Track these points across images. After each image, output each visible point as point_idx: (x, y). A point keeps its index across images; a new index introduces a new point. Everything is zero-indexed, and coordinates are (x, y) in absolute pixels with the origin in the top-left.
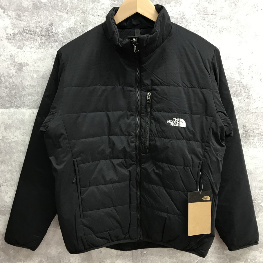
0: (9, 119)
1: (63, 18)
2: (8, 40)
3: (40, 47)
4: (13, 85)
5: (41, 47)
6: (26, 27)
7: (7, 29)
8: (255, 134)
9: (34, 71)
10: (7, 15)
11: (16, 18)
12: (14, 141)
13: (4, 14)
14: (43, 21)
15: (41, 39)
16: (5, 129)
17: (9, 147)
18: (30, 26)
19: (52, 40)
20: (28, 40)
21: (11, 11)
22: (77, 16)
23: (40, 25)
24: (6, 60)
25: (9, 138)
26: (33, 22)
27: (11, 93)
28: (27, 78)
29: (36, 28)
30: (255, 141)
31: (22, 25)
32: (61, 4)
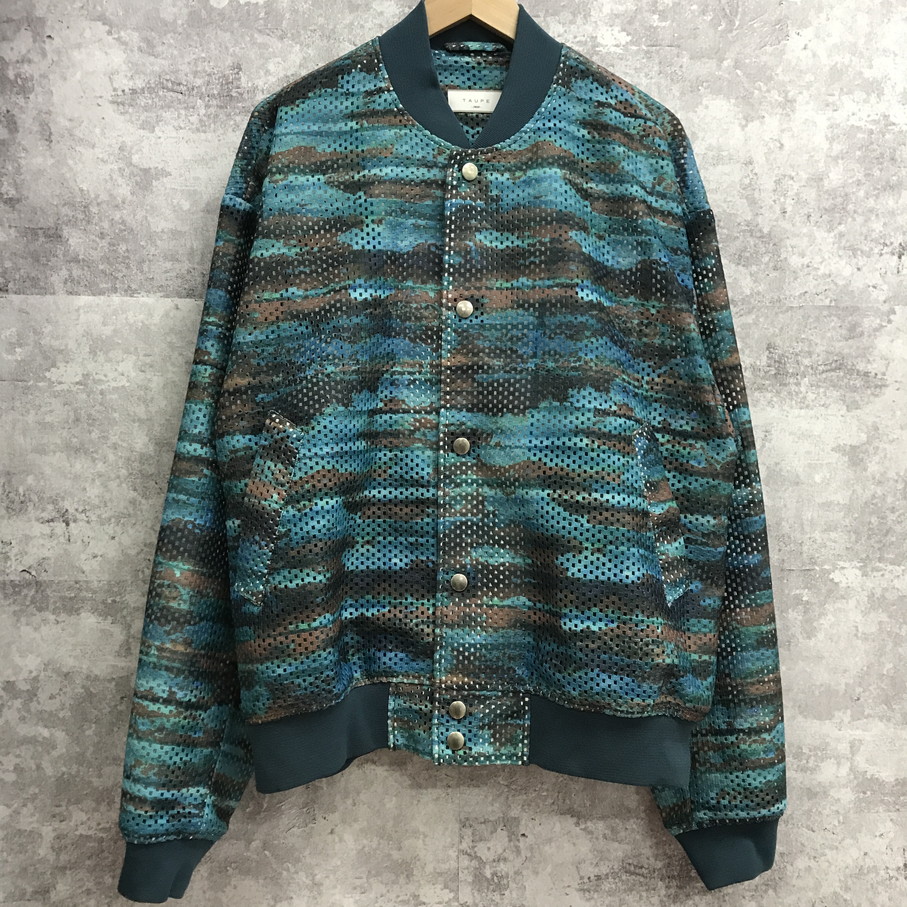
0: (104, 324)
1: (271, 50)
2: (115, 106)
3: (202, 126)
4: (123, 228)
5: (205, 126)
6: (167, 74)
7: (115, 77)
8: (802, 368)
9: (182, 191)
10: (118, 39)
11: (140, 49)
12: (118, 388)
13: (110, 38)
14: (213, 58)
15: (207, 106)
16: (93, 352)
17: (101, 404)
18: (177, 71)
19: (238, 108)
20: (169, 107)
21: (129, 31)
22: (308, 46)
23: (207, 68)
24: (106, 158)
25: (104, 378)
26: (186, 60)
27: (115, 251)
28: (163, 210)
29: (194, 77)
30: (803, 389)
31: (156, 68)
32: (266, 14)
